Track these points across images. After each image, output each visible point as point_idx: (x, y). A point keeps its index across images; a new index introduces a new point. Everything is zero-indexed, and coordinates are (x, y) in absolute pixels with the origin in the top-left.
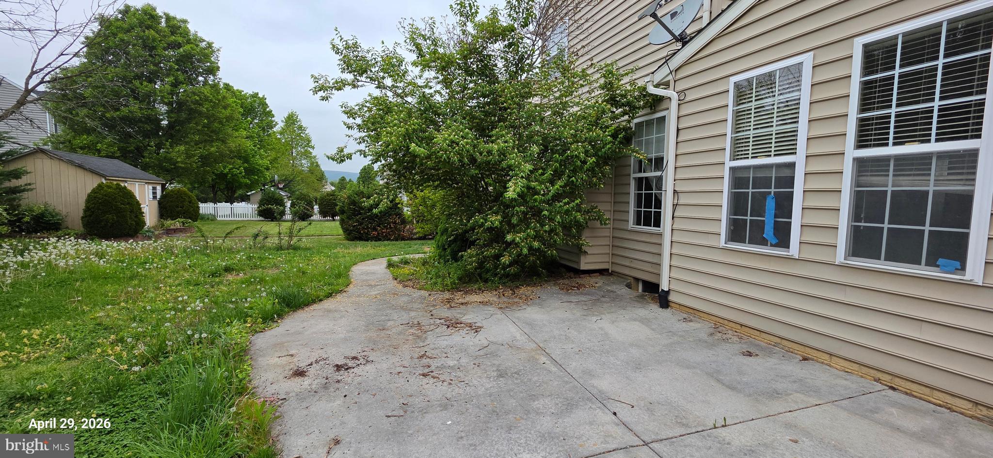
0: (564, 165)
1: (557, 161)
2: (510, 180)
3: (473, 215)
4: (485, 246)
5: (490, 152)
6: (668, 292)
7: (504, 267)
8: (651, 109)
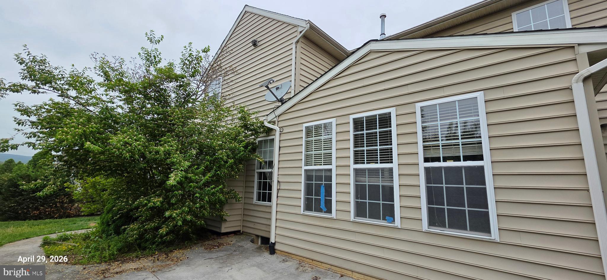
0: (213, 163)
1: (208, 161)
2: (172, 172)
3: (138, 197)
4: (146, 220)
5: (157, 152)
6: (274, 244)
7: (162, 237)
8: (267, 134)
